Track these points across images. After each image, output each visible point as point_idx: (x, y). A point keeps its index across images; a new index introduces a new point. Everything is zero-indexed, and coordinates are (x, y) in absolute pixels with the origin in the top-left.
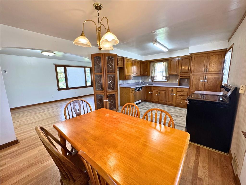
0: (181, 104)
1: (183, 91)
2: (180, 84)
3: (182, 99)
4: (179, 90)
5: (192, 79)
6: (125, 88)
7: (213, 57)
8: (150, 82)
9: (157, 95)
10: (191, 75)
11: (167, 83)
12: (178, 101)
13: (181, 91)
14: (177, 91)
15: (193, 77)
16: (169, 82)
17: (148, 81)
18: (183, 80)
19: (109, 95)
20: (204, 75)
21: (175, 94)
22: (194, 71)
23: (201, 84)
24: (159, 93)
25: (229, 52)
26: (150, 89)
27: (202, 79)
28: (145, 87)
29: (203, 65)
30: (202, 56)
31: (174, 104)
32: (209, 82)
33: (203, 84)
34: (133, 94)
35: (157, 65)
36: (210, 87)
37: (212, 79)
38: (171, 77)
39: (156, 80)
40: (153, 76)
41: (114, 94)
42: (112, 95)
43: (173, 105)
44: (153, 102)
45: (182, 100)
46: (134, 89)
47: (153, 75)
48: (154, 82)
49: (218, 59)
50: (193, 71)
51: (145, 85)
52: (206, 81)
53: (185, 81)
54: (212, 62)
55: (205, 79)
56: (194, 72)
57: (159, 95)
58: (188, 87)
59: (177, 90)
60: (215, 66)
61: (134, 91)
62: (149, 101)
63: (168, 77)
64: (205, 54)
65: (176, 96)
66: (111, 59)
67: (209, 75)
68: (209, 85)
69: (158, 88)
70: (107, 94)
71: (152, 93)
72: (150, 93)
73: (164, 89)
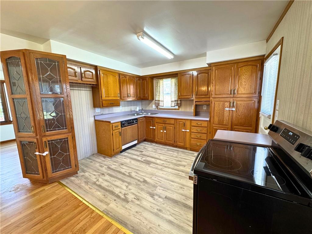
0: (198, 147)
1: (200, 126)
2: (197, 114)
3: (200, 138)
4: (194, 124)
5: (213, 105)
6: (103, 121)
7: (243, 69)
8: (154, 109)
9: (162, 131)
10: (211, 99)
11: (179, 112)
12: (193, 142)
13: (197, 125)
14: (191, 126)
15: (215, 103)
16: (180, 110)
17: (151, 109)
18: (201, 106)
19: (49, 141)
20: (231, 100)
21: (188, 131)
22: (215, 92)
23: (226, 114)
24: (165, 129)
25: (274, 55)
26: (152, 122)
27: (228, 106)
28: (144, 118)
29: (229, 83)
30: (227, 67)
31: (188, 146)
32: (239, 111)
33: (229, 115)
34: (116, 132)
35: (163, 82)
36: (240, 120)
37: (244, 106)
38: (183, 103)
39: (162, 107)
40: (157, 101)
41: (65, 139)
42: (59, 139)
43: (186, 149)
44: (156, 143)
45: (199, 140)
46: (120, 123)
47: (157, 99)
48: (159, 109)
49: (252, 72)
50: (213, 93)
51: (144, 115)
52: (234, 109)
53: (204, 109)
54: (243, 77)
55: (233, 106)
56: (216, 94)
57: (165, 131)
58: (208, 119)
59: (192, 124)
60: (247, 85)
61: (120, 127)
62: (152, 141)
63: (180, 102)
64: (231, 65)
65: (191, 134)
66: (49, 65)
67: (238, 99)
68: (240, 116)
69: (162, 120)
70: (44, 139)
71: (155, 128)
72: (151, 127)
73: (172, 122)
